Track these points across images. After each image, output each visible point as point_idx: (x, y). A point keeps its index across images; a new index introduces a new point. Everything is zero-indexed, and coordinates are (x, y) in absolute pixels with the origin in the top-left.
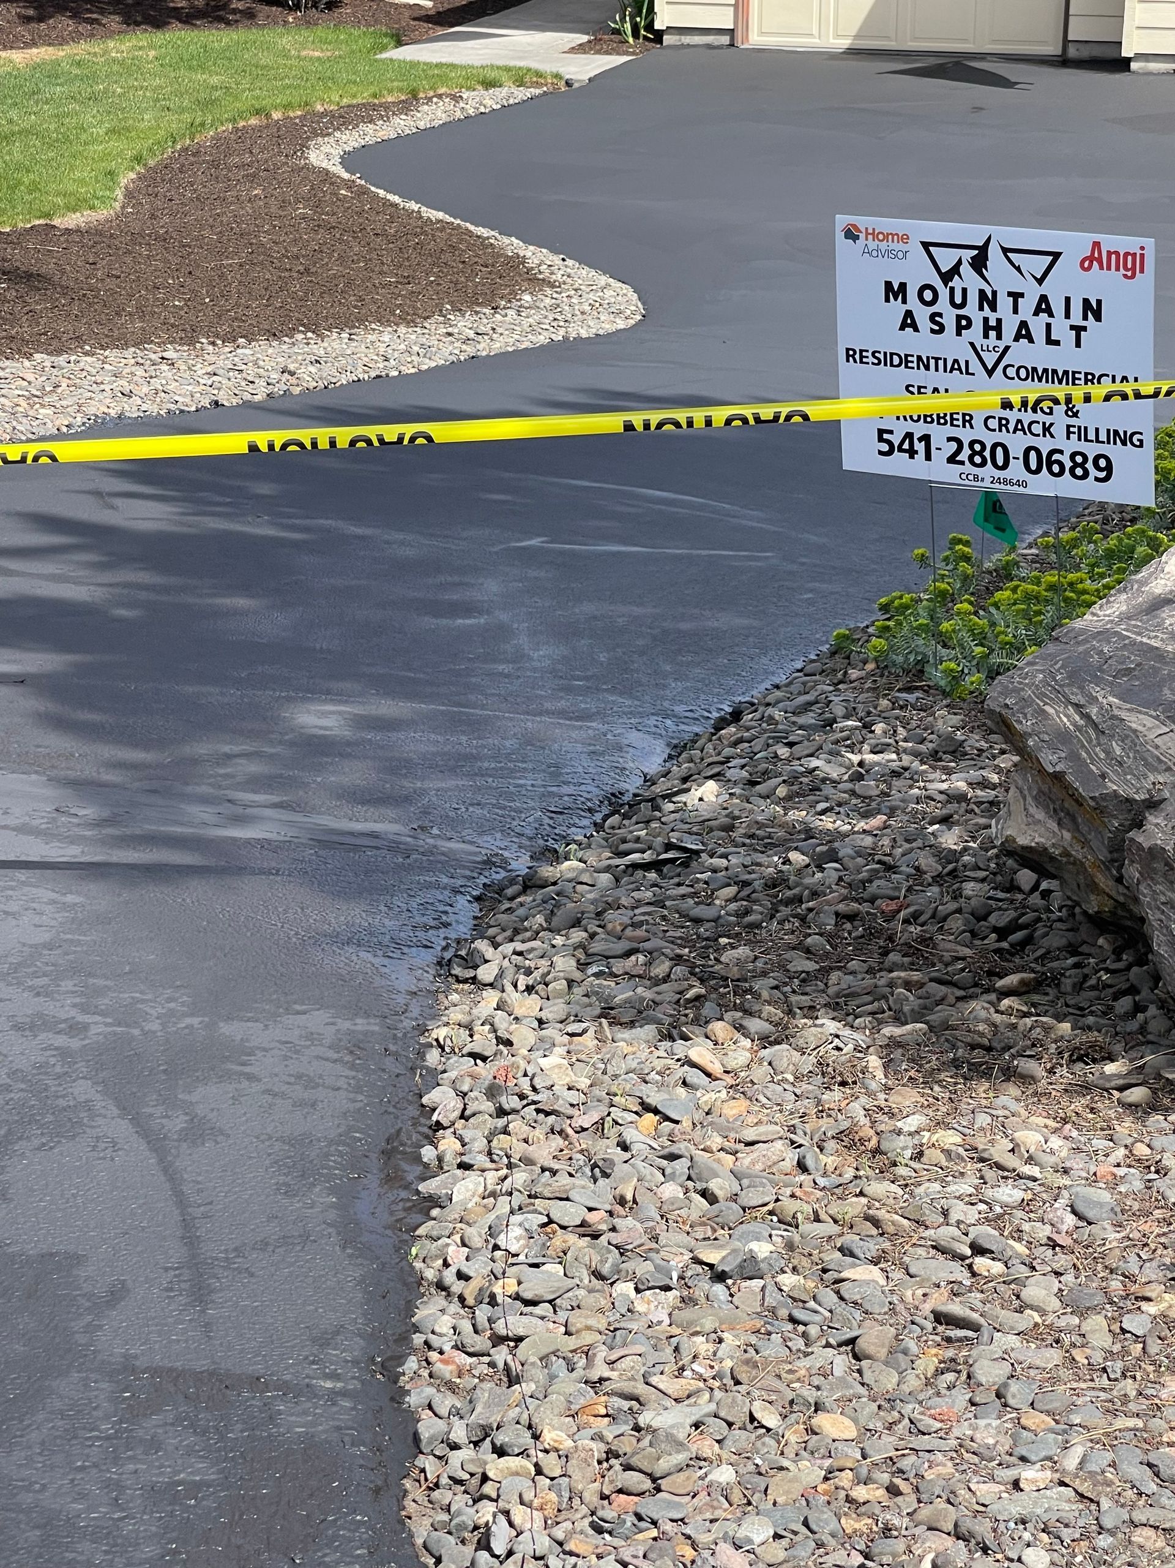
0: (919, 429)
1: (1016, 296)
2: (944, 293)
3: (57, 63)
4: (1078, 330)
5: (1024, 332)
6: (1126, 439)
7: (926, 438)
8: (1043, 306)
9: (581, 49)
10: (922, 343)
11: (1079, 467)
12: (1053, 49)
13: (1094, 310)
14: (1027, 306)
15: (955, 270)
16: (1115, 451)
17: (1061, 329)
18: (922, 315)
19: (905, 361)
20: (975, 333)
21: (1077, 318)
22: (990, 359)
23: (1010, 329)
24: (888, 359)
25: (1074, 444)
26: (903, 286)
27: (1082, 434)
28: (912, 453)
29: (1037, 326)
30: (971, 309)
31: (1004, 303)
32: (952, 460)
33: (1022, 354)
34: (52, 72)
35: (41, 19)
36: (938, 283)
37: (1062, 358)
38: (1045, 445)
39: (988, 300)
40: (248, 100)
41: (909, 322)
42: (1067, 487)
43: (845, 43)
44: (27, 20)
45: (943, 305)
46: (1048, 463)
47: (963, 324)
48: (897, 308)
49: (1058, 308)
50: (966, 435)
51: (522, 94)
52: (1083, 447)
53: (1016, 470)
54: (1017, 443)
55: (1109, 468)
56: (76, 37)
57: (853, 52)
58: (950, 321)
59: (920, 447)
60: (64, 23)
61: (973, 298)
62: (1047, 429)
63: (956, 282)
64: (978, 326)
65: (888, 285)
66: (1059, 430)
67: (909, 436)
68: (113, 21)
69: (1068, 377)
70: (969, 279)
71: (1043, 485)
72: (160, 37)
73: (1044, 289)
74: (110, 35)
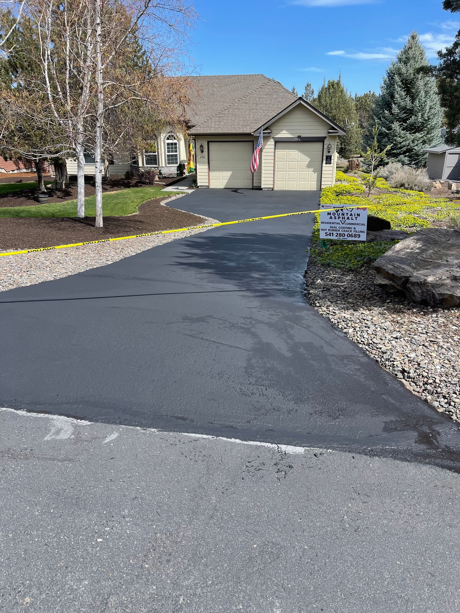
0: (332, 232)
1: (347, 214)
2: (336, 214)
3: (118, 193)
4: (356, 218)
5: (348, 218)
6: (362, 232)
7: (333, 233)
8: (351, 215)
9: (188, 189)
10: (333, 220)
11: (355, 236)
12: (251, 187)
13: (359, 215)
14: (349, 215)
15: (338, 211)
16: (360, 234)
17: (354, 218)
18: (333, 217)
19: (330, 223)
20: (341, 219)
21: (356, 216)
22: (343, 222)
23: (346, 218)
24: (328, 223)
25: (355, 233)
26: (330, 213)
27: (356, 231)
28: (330, 235)
29: (350, 217)
30: (341, 216)
31: (345, 215)
32: (336, 236)
33: (348, 221)
34: (118, 194)
35: (113, 187)
36: (336, 212)
37: (354, 221)
38: (350, 233)
39: (343, 214)
40: (147, 197)
41: (331, 218)
42: (354, 239)
43: (223, 187)
44: (111, 188)
45: (336, 215)
46: (351, 236)
47: (339, 218)
48: (329, 216)
49: (353, 215)
50: (339, 233)
51: (184, 195)
52: (356, 233)
53: (346, 237)
54: (346, 233)
55: (360, 236)
56: (118, 190)
57: (224, 188)
58: (337, 218)
59: (332, 235)
60: (116, 188)
61: (341, 214)
62: (351, 231)
63: (338, 212)
64: (341, 218)
65: (328, 213)
66: (353, 231)
67: (330, 233)
68: (123, 187)
69: (355, 224)
70: (340, 212)
71: (350, 239)
72: (130, 189)
73: (351, 213)
74: (123, 189)
